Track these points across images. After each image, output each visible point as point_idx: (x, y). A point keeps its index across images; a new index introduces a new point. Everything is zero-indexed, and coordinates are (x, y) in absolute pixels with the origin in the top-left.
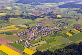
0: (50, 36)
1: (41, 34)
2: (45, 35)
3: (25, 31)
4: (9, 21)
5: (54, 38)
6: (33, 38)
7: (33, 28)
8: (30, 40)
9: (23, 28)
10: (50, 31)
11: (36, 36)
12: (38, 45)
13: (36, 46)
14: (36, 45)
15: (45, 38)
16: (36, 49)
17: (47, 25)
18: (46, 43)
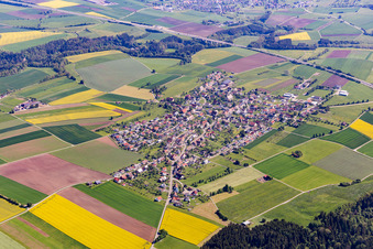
0: (275, 139)
1: (230, 131)
2: (250, 138)
3: (148, 119)
4: (67, 71)
5: (294, 149)
6: (197, 157)
7: (188, 102)
8: (181, 168)
9: (138, 101)
10: (271, 116)
11: (207, 143)
12: (226, 189)
13: (213, 194)
14: (216, 190)
15: (251, 153)
16: (218, 213)
17: (249, 86)
18: (263, 181)
